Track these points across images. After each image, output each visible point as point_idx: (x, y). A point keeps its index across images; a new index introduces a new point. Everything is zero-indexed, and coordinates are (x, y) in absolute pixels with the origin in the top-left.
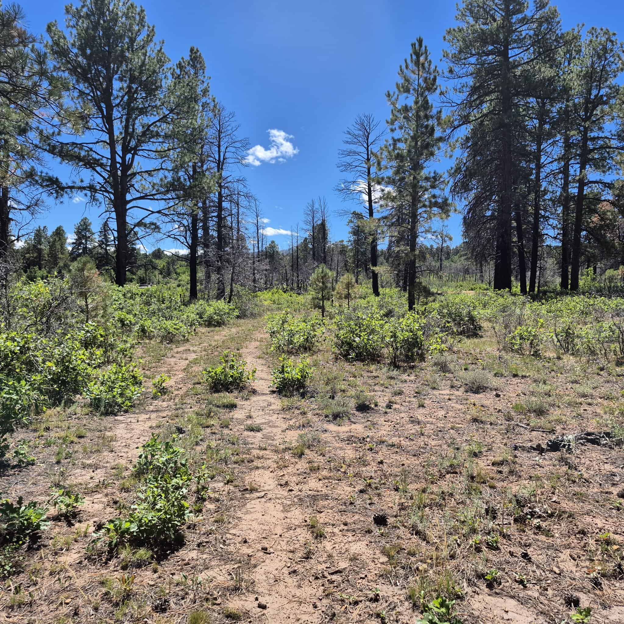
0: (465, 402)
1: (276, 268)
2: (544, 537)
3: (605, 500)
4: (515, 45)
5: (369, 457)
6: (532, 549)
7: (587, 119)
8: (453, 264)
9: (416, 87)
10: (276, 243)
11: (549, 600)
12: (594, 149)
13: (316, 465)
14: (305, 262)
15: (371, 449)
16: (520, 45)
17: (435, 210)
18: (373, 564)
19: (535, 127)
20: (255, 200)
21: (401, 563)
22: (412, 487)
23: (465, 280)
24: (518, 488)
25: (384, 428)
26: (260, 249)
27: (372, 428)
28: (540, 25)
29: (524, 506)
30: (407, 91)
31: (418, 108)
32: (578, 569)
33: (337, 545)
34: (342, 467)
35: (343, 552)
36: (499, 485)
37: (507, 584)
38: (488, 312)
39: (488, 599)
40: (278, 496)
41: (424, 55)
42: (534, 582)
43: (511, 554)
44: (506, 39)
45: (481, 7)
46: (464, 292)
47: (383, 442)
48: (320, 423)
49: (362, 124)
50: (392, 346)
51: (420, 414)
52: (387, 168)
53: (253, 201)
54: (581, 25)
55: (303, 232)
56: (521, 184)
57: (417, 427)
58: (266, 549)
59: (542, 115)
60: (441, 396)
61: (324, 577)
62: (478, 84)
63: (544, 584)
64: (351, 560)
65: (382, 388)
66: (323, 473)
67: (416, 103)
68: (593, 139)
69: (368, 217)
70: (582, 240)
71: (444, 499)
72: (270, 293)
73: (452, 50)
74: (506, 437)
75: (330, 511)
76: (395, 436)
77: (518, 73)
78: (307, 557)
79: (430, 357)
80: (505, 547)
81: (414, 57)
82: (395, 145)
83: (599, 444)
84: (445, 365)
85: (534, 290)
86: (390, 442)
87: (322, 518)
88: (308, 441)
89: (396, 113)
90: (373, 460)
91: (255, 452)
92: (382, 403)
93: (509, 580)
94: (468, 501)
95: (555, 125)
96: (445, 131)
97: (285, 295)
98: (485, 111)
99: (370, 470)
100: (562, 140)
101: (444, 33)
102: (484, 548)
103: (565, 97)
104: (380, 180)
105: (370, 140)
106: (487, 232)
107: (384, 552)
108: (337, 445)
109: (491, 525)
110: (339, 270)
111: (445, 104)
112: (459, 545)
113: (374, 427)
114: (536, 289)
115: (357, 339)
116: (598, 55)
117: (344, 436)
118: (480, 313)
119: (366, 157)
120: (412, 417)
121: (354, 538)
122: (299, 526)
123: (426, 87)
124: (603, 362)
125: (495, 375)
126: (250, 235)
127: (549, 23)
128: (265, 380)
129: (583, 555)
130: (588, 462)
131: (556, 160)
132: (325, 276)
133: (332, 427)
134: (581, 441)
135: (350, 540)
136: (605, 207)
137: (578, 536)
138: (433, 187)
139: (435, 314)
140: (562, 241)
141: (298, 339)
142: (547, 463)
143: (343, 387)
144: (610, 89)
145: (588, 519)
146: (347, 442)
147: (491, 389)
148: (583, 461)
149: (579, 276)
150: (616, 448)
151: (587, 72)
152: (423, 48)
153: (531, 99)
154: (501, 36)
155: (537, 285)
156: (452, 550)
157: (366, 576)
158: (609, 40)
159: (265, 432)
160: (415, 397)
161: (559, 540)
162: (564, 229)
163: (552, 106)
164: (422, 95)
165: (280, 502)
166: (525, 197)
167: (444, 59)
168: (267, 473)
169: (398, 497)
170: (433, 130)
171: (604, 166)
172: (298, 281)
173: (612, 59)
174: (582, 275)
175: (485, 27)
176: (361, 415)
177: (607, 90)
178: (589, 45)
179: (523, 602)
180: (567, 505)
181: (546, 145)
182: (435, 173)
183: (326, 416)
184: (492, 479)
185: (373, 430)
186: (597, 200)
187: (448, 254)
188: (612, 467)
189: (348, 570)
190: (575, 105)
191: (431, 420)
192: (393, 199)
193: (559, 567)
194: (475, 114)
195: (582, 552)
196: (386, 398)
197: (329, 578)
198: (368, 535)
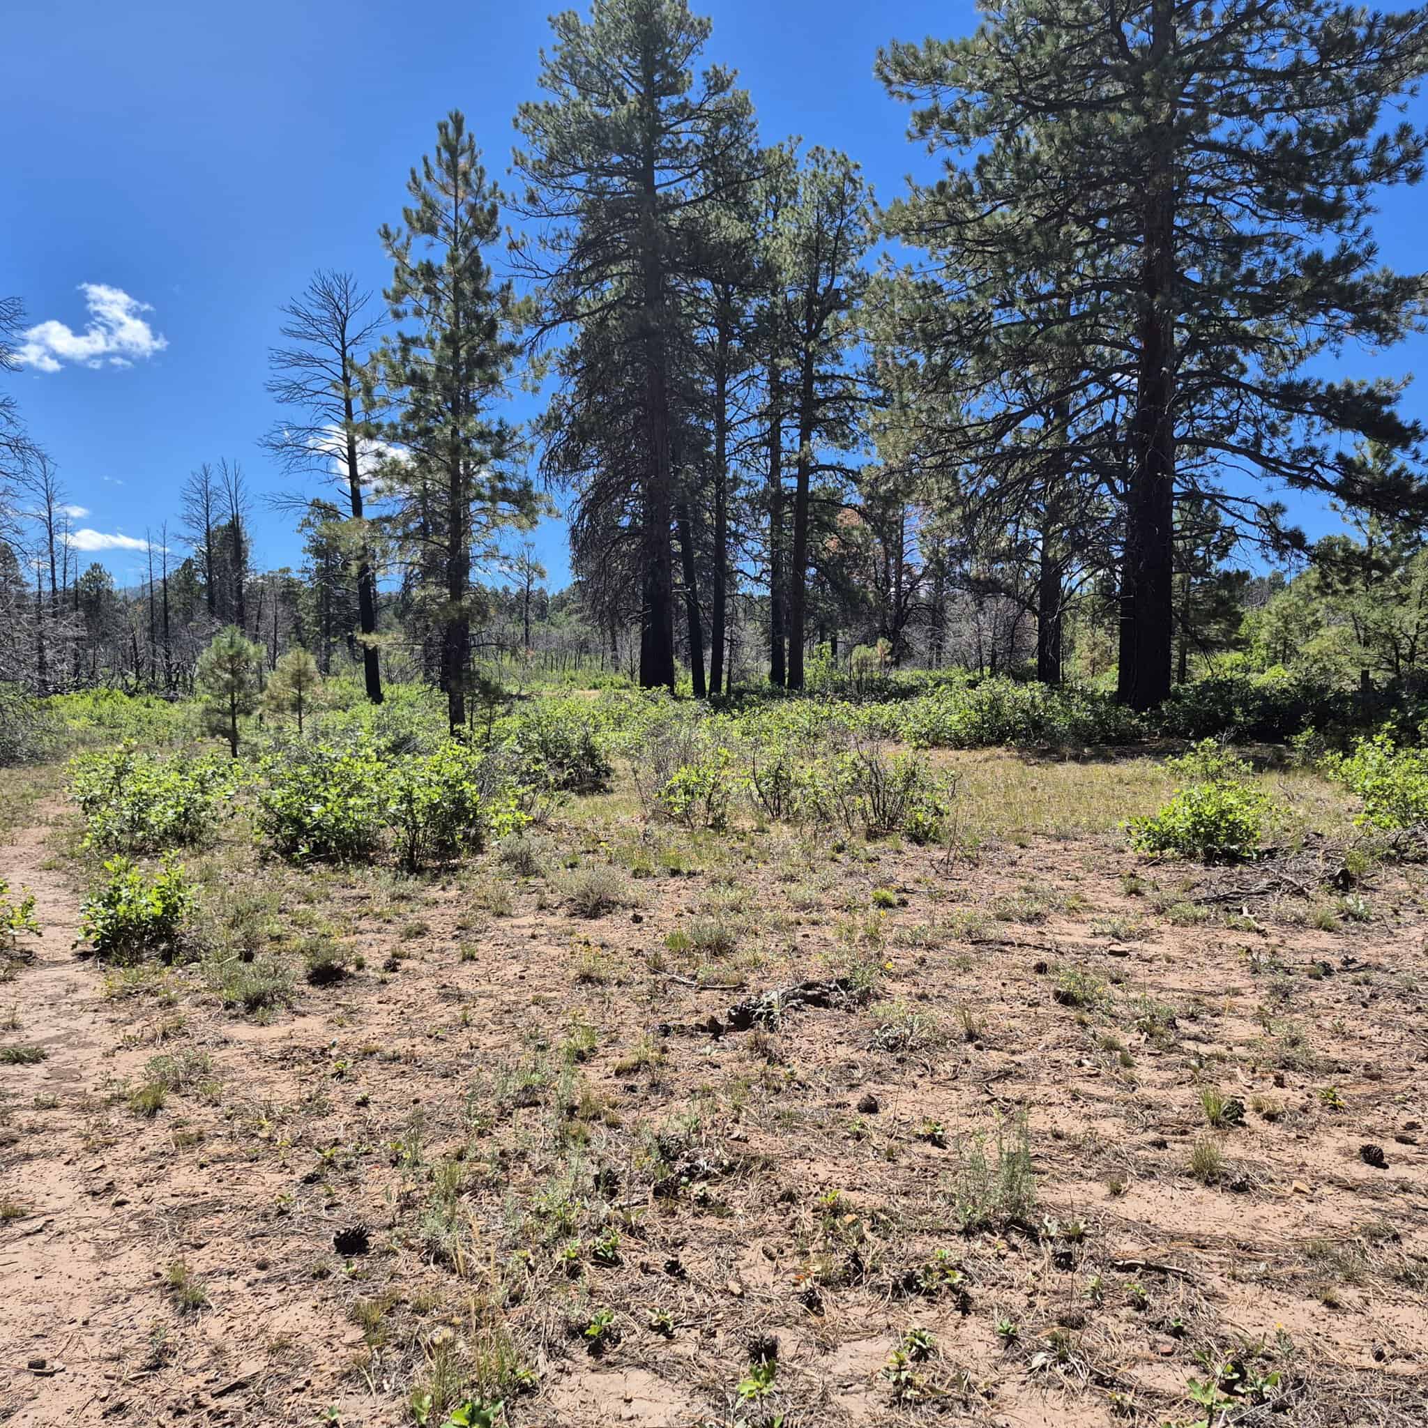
0: (566, 940)
1: (105, 635)
2: (714, 1218)
3: (835, 1121)
4: (667, 161)
5: (335, 1092)
6: (687, 1251)
7: (812, 335)
8: (554, 631)
9: (452, 224)
10: (106, 569)
11: (719, 1357)
12: (827, 399)
13: (193, 1130)
14: (189, 617)
15: (341, 1074)
16: (677, 163)
17: (504, 507)
18: (327, 1351)
19: (712, 344)
20: (43, 458)
21: (396, 1336)
22: (433, 1154)
23: (581, 666)
24: (665, 1119)
25: (375, 1020)
26: (59, 585)
27: (347, 1023)
28: (717, 125)
29: (675, 1158)
30: (431, 229)
31: (459, 271)
32: (779, 1277)
33: (237, 1323)
34: (262, 1127)
35: (252, 1335)
36: (626, 1118)
37: (633, 1338)
38: (625, 737)
39: (591, 1380)
40: (85, 1222)
41: (467, 154)
42: (690, 1322)
43: (645, 1269)
44: (648, 142)
45: (593, 67)
46: (577, 692)
47: (372, 1053)
48: (210, 1024)
49: (329, 295)
50: (405, 821)
51: (464, 976)
52: (388, 403)
53: (34, 459)
54: (795, 139)
55: (181, 543)
56: (688, 461)
57: (457, 1010)
58: (42, 1364)
59: (725, 319)
60: (516, 931)
61: (199, 1405)
62: (591, 236)
63: (708, 1324)
64: (272, 1351)
65: (376, 925)
66: (209, 1149)
67: (453, 260)
68: (824, 379)
69: (351, 514)
70: (809, 585)
71: (505, 1168)
72: (89, 699)
73: (535, 153)
74: (648, 1008)
75: (224, 1240)
76: (401, 1036)
77: (675, 223)
78: (157, 1365)
79: (495, 843)
80: (631, 1253)
81: (445, 155)
82: (405, 350)
83: (827, 1005)
84: (529, 860)
85: (718, 689)
86: (389, 1052)
87: (199, 1262)
88: (176, 1074)
89: (406, 277)
90: (344, 1100)
91: (24, 1118)
92: (376, 958)
93: (638, 1328)
94: (560, 1164)
95: (750, 341)
96: (521, 332)
97: (131, 703)
98: (609, 297)
99: (337, 1125)
100: (766, 377)
101: (516, 112)
102: (587, 1266)
103: (769, 285)
104: (373, 430)
105: (350, 334)
106: (622, 564)
107: (357, 1317)
108: (255, 1074)
109: (605, 1209)
110: (280, 640)
111: (521, 271)
112: (532, 1269)
113: (351, 1020)
114: (724, 686)
115: (317, 809)
116: (829, 204)
117: (274, 1050)
118: (607, 740)
119: (341, 374)
120: (444, 986)
121: (281, 1298)
122: (138, 1291)
123: (475, 227)
124: (843, 833)
125: (635, 874)
126: (27, 548)
127: (735, 125)
128: (63, 925)
129: (789, 1246)
130: (805, 1046)
131: (755, 416)
132: (239, 654)
133: (243, 1031)
134: (794, 1003)
135: (271, 1302)
136: (848, 519)
137: (780, 1206)
138: (499, 455)
139: (510, 743)
140: (772, 586)
141: (161, 816)
142: (726, 1056)
143: (277, 929)
144: (853, 278)
145: (801, 1166)
146: (280, 1064)
147: (624, 907)
148: (796, 1045)
149: (805, 659)
150: (859, 1010)
151: (809, 238)
152: (465, 138)
153: (704, 283)
154: (637, 136)
155: (725, 677)
156: (515, 1282)
157: (308, 1383)
158: (847, 176)
159: (55, 1061)
160: (455, 937)
161: (742, 1221)
162: (774, 560)
163: (746, 302)
164: (465, 244)
165: (88, 1236)
166: (696, 490)
167: (516, 169)
168: (57, 1167)
169: (398, 1180)
170: (493, 325)
171: (844, 436)
172: (170, 666)
173: (854, 217)
174: (811, 657)
175: (602, 113)
176: (322, 994)
177: (847, 279)
178: (811, 183)
179: (661, 1371)
180: (761, 1144)
181: (734, 383)
182: (501, 423)
183: (229, 1005)
184: (614, 1106)
185: (350, 1027)
186: (833, 503)
187: (543, 607)
188: (851, 1050)
189: (262, 1378)
190: (787, 305)
191: (489, 988)
192: (406, 477)
193: (740, 1281)
194: (587, 300)
195: (787, 1240)
196: (387, 947)
197: (213, 1404)
198: (318, 1284)
